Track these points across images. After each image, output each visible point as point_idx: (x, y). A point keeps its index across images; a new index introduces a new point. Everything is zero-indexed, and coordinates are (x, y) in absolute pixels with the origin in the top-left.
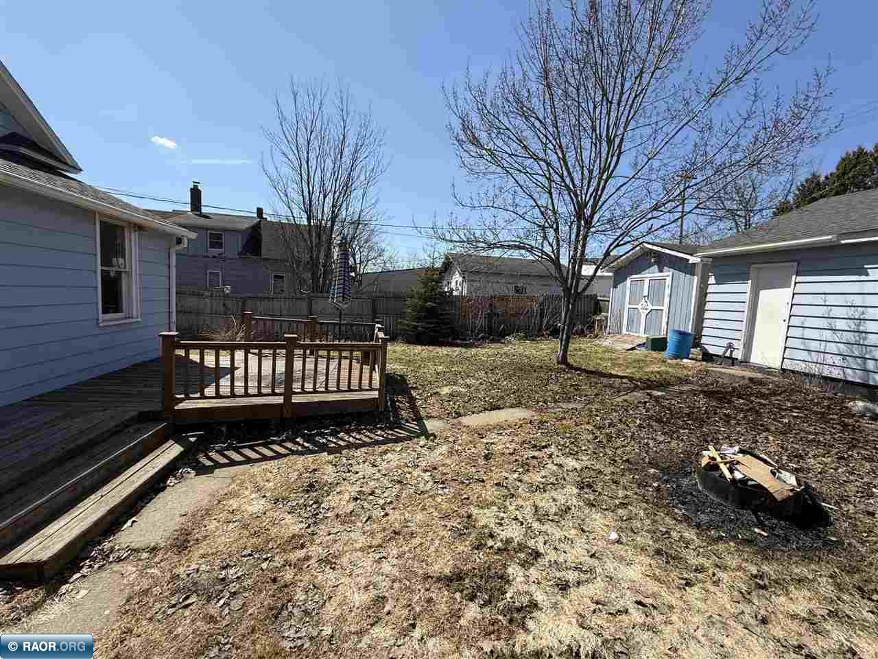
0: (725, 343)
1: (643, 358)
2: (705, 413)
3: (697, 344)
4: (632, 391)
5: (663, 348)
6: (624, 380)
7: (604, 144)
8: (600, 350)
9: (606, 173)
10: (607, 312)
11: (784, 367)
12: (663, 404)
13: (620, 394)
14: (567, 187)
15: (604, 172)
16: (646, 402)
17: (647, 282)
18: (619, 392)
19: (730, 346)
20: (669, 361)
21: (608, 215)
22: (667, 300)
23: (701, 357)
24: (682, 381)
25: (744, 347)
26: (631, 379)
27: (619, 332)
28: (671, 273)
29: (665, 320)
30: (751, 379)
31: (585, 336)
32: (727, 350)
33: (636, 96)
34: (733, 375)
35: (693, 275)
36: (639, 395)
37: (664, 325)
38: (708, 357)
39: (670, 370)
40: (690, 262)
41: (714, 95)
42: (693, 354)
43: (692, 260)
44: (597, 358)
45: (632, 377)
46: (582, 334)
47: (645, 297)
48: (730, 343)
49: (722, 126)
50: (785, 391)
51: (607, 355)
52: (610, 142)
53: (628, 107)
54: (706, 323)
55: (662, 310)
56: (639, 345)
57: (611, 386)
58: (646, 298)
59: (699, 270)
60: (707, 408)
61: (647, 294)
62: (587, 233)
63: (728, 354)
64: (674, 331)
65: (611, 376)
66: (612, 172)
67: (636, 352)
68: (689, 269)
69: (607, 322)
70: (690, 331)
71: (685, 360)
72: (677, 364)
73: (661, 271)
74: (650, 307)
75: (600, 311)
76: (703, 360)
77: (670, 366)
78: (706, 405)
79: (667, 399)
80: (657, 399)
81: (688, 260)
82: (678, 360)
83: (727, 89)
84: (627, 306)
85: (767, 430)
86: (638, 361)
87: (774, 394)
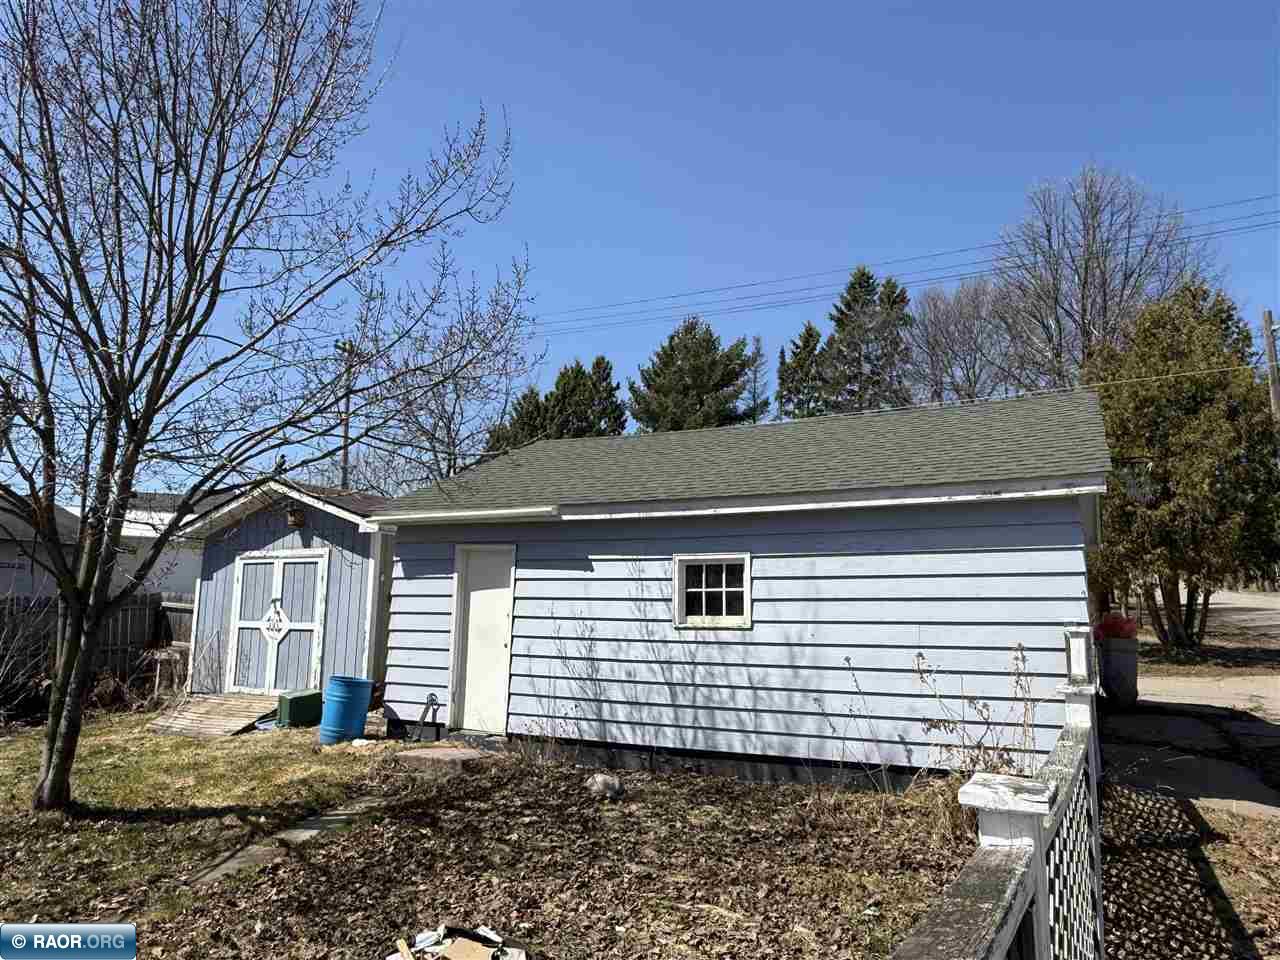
0: (422, 695)
1: (271, 751)
2: (393, 860)
3: (378, 702)
4: (247, 845)
5: (315, 720)
6: (228, 820)
7: (180, 263)
8: (166, 743)
9: (185, 325)
10: (188, 640)
11: (509, 731)
12: (313, 861)
13: (217, 861)
14: (83, 335)
15: (179, 324)
16: (276, 867)
17: (278, 566)
18: (214, 854)
19: (432, 701)
20: (327, 749)
21: (186, 419)
22: (320, 608)
23: (384, 729)
24: (352, 791)
25: (453, 700)
26: (242, 812)
27: (216, 691)
28: (327, 550)
29: (316, 653)
30: (466, 764)
31: (126, 707)
32: (426, 711)
33: (249, 190)
34: (439, 761)
35: (368, 558)
36: (263, 849)
37: (315, 665)
38: (398, 728)
39: (328, 770)
40: (361, 530)
41: (385, 243)
42: (371, 723)
43: (366, 526)
44: (159, 768)
45: (246, 808)
46: (116, 702)
47: (274, 601)
48: (432, 694)
49: (399, 299)
50: (513, 777)
51: (186, 756)
52: (193, 263)
53: (233, 202)
54: (393, 658)
55: (312, 631)
56: (264, 718)
57: (194, 843)
58: (278, 604)
59: (376, 547)
60: (396, 844)
61: (279, 596)
62: (136, 452)
63: (429, 719)
64: (334, 678)
65: (197, 814)
66: (200, 325)
67: (257, 735)
68: (359, 544)
69: (186, 665)
70: (364, 677)
71: (357, 743)
72: (342, 754)
73: (307, 544)
74: (286, 625)
75: (169, 638)
76: (390, 735)
77: (328, 760)
78: (396, 839)
79: (322, 846)
80: (300, 851)
81: (357, 525)
82: (344, 744)
83: (405, 239)
84: (235, 623)
85: (489, 866)
86: (259, 760)
87: (499, 785)
